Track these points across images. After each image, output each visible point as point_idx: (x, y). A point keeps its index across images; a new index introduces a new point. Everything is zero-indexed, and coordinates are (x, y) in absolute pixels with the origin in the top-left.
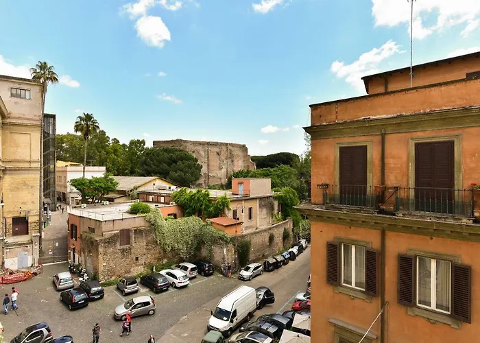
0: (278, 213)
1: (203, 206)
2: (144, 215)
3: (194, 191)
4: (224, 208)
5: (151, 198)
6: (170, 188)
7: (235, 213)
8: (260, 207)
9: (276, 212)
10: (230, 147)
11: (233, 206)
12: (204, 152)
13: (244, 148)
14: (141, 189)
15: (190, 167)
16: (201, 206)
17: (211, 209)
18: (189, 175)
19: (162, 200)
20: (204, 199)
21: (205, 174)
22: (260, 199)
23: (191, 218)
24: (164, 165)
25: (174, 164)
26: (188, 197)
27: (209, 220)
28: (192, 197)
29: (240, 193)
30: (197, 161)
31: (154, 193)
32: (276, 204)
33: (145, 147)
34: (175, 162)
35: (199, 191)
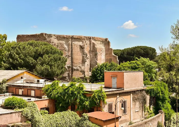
0: (150, 107)
1: (78, 100)
2: (20, 110)
3: (67, 84)
4: (100, 102)
5: (20, 92)
6: (38, 81)
7: (110, 106)
8: (133, 100)
9: (148, 105)
10: (93, 41)
11: (108, 101)
12: (68, 45)
13: (106, 43)
14: (10, 83)
15: (56, 60)
16: (76, 99)
17: (87, 103)
18: (55, 69)
19: (33, 93)
20: (79, 93)
21: (69, 67)
22: (134, 92)
23: (66, 112)
24: (30, 58)
25: (40, 58)
26: (61, 91)
27: (86, 115)
28: (66, 90)
29: (113, 86)
30: (62, 55)
31: (24, 87)
32: (148, 97)
33: (6, 41)
34: (41, 55)
35: (72, 85)
